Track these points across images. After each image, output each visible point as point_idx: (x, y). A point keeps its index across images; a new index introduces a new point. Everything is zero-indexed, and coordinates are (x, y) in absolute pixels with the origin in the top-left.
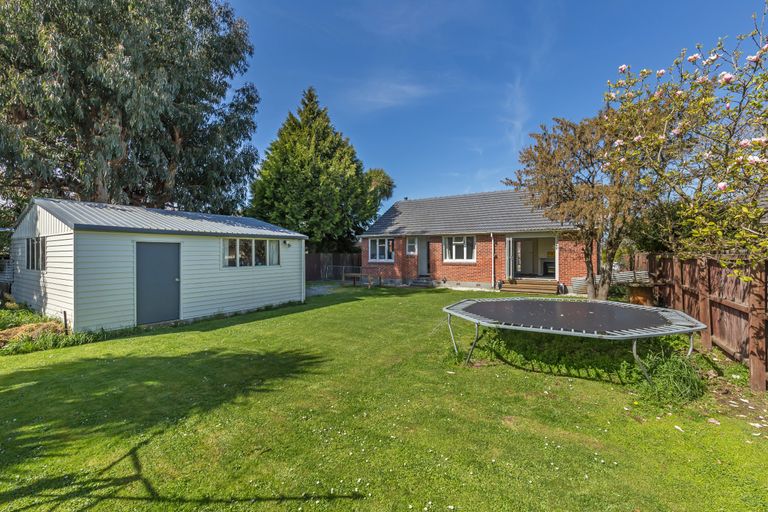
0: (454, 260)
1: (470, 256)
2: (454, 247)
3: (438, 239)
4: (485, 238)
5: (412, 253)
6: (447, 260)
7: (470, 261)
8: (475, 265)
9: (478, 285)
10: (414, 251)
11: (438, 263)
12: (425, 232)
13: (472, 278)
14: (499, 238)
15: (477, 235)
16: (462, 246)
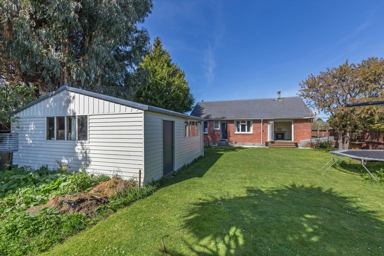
0: (240, 132)
1: (249, 130)
2: (240, 126)
3: (232, 122)
4: (258, 121)
5: (217, 129)
6: (236, 132)
7: (248, 133)
8: (252, 135)
9: (254, 145)
10: (218, 127)
11: (231, 134)
12: (223, 118)
13: (250, 141)
14: (266, 121)
15: (253, 120)
16: (245, 125)
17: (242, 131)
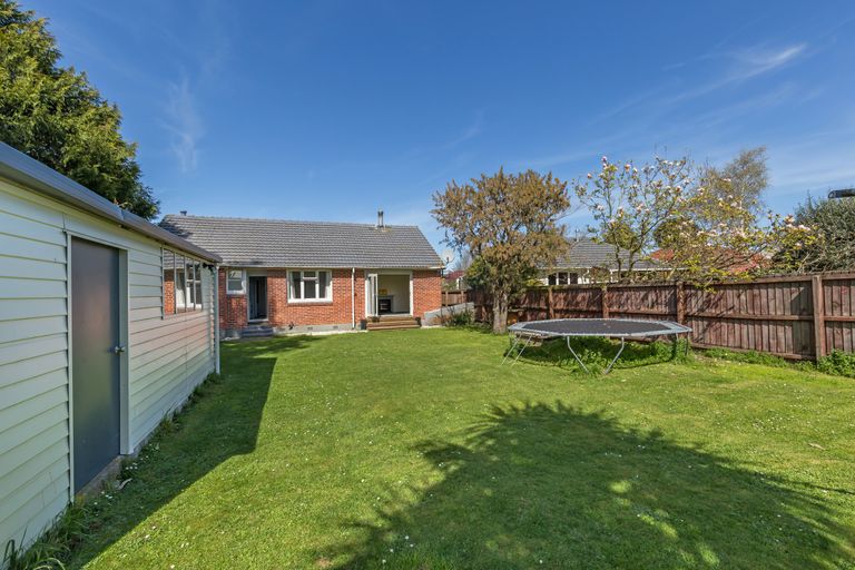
0: (303, 300)
1: (322, 295)
2: (302, 284)
3: (280, 273)
4: (344, 273)
5: (235, 292)
6: (292, 300)
7: (323, 300)
8: (331, 304)
9: (335, 328)
10: (241, 288)
11: (279, 305)
12: (257, 263)
13: (327, 320)
14: (361, 273)
15: (333, 270)
16: (313, 283)
17: (306, 297)
